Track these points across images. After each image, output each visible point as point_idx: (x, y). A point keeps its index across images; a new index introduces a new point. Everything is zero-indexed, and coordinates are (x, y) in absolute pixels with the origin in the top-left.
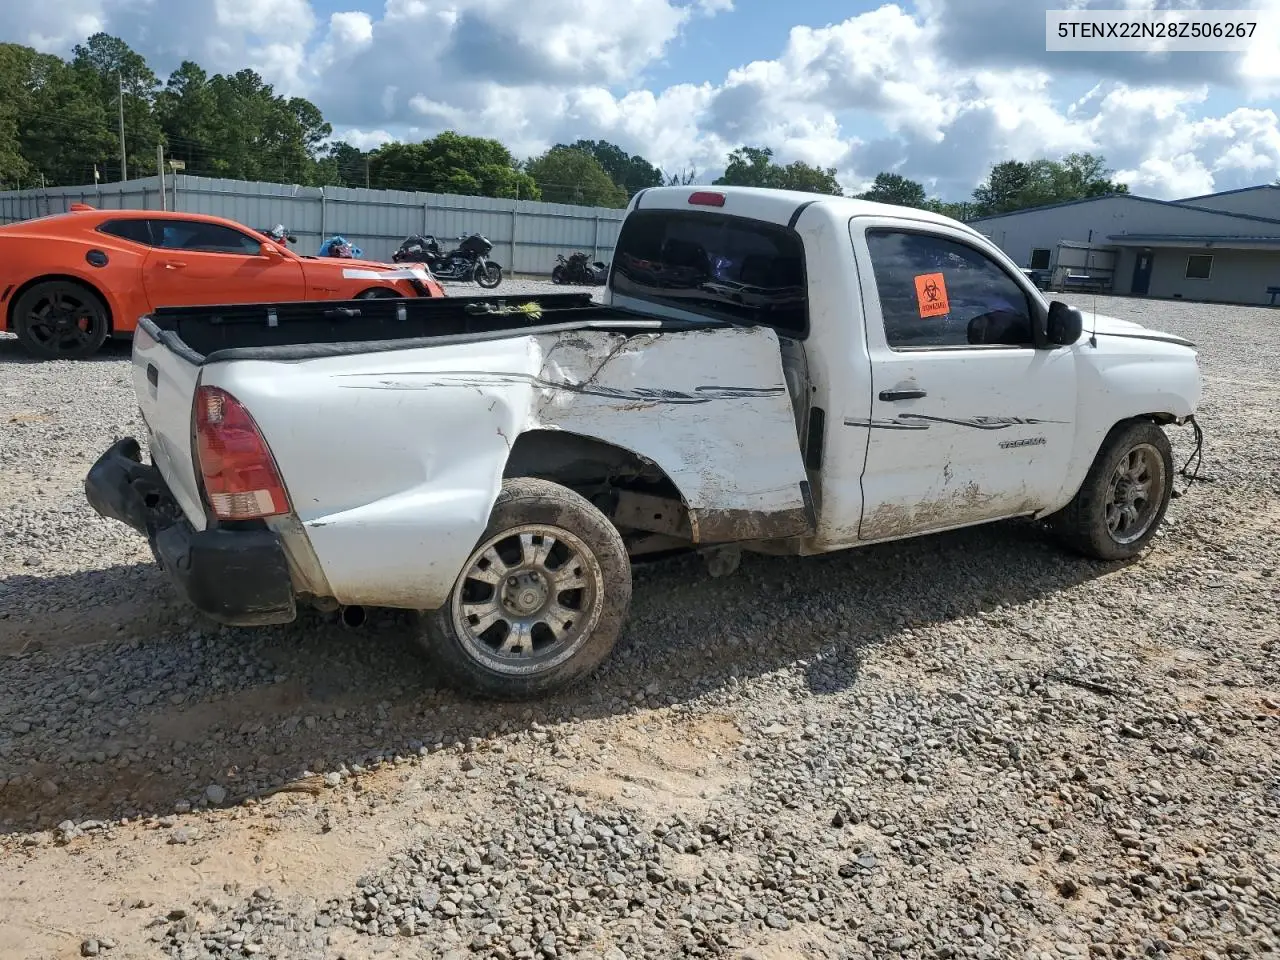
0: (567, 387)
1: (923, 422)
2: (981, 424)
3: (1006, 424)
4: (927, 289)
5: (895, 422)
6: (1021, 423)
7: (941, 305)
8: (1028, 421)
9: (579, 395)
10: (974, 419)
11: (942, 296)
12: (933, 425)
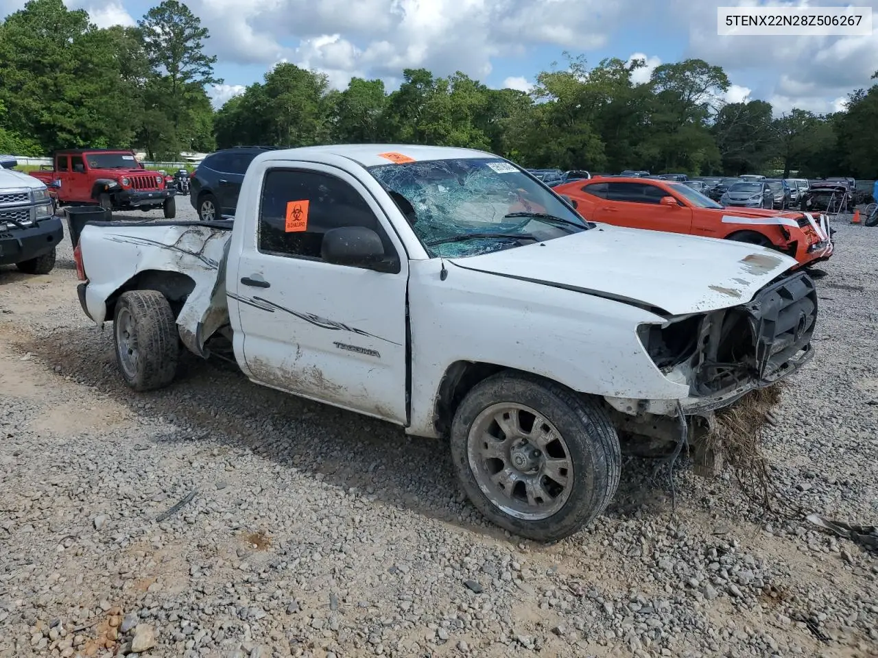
0: (190, 253)
1: (269, 307)
2: (313, 319)
3: (336, 327)
4: (294, 212)
5: (251, 301)
6: (349, 330)
7: (301, 224)
8: (356, 330)
9: (197, 259)
10: (307, 315)
11: (304, 218)
12: (277, 310)
